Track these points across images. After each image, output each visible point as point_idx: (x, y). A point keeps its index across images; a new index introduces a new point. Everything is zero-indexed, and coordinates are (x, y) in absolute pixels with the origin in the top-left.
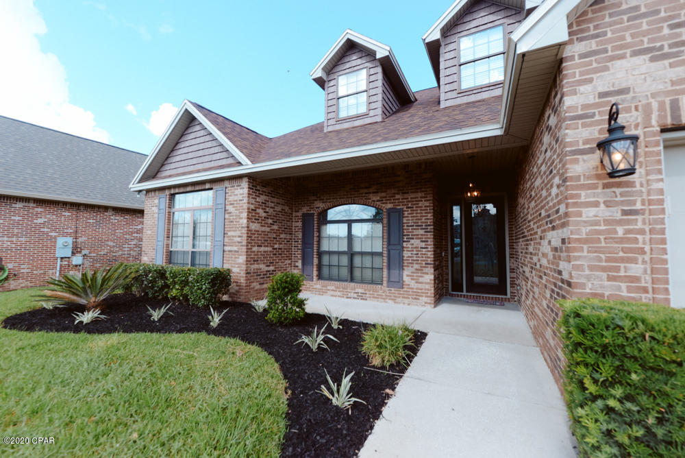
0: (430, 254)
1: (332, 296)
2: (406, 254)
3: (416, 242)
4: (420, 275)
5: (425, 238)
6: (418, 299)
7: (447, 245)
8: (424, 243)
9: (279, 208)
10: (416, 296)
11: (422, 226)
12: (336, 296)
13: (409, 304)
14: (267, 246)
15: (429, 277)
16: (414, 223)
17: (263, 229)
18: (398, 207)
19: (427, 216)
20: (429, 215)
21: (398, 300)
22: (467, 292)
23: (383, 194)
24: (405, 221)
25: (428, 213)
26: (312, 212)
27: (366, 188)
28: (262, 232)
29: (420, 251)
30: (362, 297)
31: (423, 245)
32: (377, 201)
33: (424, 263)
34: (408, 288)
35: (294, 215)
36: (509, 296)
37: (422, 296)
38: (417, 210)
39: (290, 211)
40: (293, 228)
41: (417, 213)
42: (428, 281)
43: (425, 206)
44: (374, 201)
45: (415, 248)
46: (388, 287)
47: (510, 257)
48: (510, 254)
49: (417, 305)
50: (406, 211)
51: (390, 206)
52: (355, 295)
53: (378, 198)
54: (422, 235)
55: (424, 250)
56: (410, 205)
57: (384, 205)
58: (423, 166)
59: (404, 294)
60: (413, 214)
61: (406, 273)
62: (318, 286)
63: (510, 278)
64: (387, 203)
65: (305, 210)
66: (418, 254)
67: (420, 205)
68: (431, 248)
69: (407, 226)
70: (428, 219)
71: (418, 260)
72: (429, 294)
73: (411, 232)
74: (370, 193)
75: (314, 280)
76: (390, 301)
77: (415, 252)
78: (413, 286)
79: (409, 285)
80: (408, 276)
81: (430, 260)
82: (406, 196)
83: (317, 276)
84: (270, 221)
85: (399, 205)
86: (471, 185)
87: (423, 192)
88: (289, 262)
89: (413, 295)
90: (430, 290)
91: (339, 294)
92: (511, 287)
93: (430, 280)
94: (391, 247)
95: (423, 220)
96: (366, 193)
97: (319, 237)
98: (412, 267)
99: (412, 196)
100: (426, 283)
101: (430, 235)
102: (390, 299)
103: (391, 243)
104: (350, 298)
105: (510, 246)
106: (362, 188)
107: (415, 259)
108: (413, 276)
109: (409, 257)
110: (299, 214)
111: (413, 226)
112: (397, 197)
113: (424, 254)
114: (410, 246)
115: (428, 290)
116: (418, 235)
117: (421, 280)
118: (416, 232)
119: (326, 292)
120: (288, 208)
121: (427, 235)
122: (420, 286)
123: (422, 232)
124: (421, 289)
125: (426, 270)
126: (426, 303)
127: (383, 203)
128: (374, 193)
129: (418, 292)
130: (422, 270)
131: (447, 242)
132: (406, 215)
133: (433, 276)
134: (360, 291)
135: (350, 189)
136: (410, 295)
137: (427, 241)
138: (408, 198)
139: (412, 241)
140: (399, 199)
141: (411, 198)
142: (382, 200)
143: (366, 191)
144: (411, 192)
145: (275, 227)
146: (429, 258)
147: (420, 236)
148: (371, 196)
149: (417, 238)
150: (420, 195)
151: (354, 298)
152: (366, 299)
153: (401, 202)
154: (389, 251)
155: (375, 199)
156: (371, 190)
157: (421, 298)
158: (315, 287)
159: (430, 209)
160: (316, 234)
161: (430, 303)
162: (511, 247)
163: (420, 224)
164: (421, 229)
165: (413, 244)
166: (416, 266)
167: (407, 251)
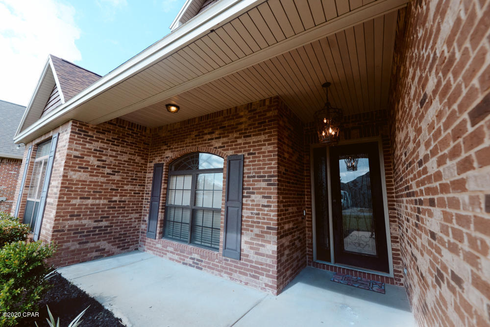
0: (273, 215)
1: (170, 259)
2: (246, 213)
3: (257, 198)
4: (260, 243)
5: (268, 193)
6: (258, 278)
7: (311, 202)
8: (267, 200)
9: (125, 157)
10: (256, 272)
11: (265, 176)
12: (173, 260)
13: (246, 284)
14: (100, 199)
15: (271, 248)
16: (256, 173)
17: (95, 179)
18: (240, 154)
19: (271, 164)
20: (273, 162)
21: (235, 275)
22: (336, 262)
23: (225, 140)
24: (246, 171)
25: (272, 160)
26: (162, 162)
27: (210, 133)
28: (91, 182)
29: (261, 210)
30: (197, 265)
31: (265, 202)
32: (220, 147)
33: (265, 226)
34: (246, 260)
35: (148, 166)
36: (391, 274)
37: (263, 275)
38: (260, 157)
39: (143, 161)
40: (146, 179)
41: (259, 161)
42: (271, 253)
43: (269, 152)
44: (216, 148)
45: (257, 205)
46: (224, 255)
47: (390, 221)
48: (390, 217)
49: (255, 286)
50: (247, 158)
51: (230, 153)
52: (191, 262)
53: (220, 145)
54: (264, 188)
55: (266, 209)
56: (251, 151)
57: (225, 152)
58: (267, 103)
59: (241, 268)
60: (255, 161)
61: (245, 238)
62: (159, 246)
63: (393, 249)
64: (228, 150)
65: (157, 160)
66: (258, 214)
67: (263, 150)
68: (274, 206)
69: (248, 177)
70: (271, 168)
71: (259, 223)
72: (271, 273)
73: (251, 185)
74: (212, 139)
75: (157, 237)
76: (225, 275)
77: (255, 212)
78: (251, 259)
79: (247, 256)
80: (246, 242)
81: (273, 223)
82: (248, 140)
83: (160, 233)
84: (107, 171)
85: (241, 152)
86: (325, 121)
87: (267, 133)
88: (137, 215)
89: (252, 271)
90: (273, 267)
91: (176, 257)
92: (394, 263)
93: (273, 251)
94: (229, 203)
95: (266, 170)
96: (209, 140)
97: (167, 189)
98: (252, 231)
99: (254, 140)
100: (268, 256)
101: (274, 189)
102: (226, 273)
103: (230, 198)
104: (186, 264)
105: (389, 205)
106: (206, 134)
107: (255, 220)
108: (252, 244)
109: (248, 217)
110: (152, 165)
111: (254, 177)
112: (239, 141)
113: (266, 215)
114: (251, 203)
115: (270, 266)
116: (259, 188)
117: (262, 250)
118: (258, 185)
119: (166, 254)
120: (139, 158)
121: (271, 189)
122: (260, 259)
123: (263, 185)
124: (261, 264)
125: (268, 237)
126: (267, 285)
127: (225, 150)
128: (216, 138)
129: (258, 268)
130: (263, 237)
131: (311, 198)
132: (247, 163)
133: (276, 246)
134: (196, 256)
135: (196, 136)
136: (248, 270)
137: (270, 197)
138: (250, 143)
139: (253, 197)
140: (240, 144)
141: (253, 142)
142: (224, 147)
143: (209, 137)
144: (254, 135)
145: (117, 177)
146: (272, 220)
147: (261, 191)
148: (213, 142)
149: (258, 193)
150: (263, 137)
151: (190, 265)
152: (201, 269)
153: (242, 148)
154: (227, 208)
155: (217, 145)
156: (214, 136)
157: (261, 277)
158: (157, 246)
159: (274, 155)
160: (164, 186)
161: (271, 287)
162: (391, 207)
163: (262, 174)
164: (264, 181)
165: (253, 201)
166: (256, 231)
167: (247, 209)
